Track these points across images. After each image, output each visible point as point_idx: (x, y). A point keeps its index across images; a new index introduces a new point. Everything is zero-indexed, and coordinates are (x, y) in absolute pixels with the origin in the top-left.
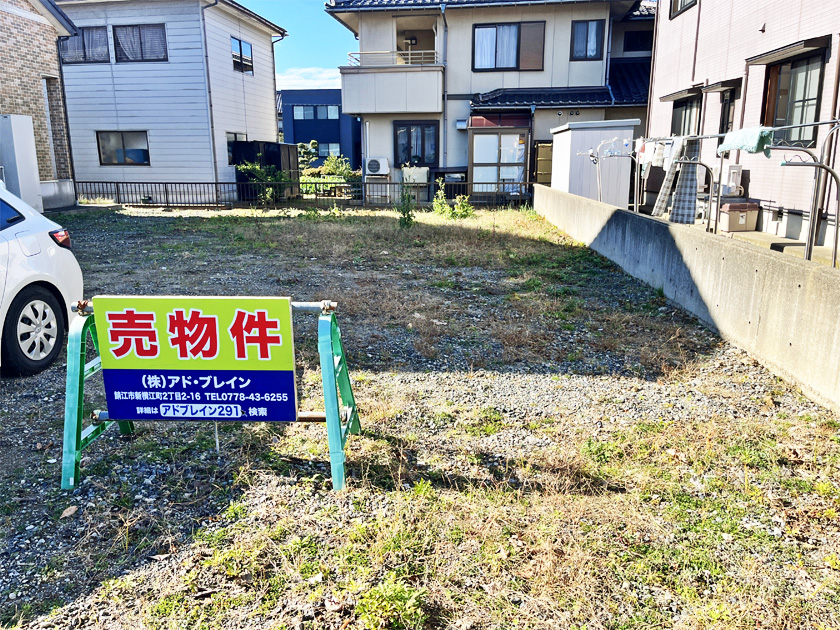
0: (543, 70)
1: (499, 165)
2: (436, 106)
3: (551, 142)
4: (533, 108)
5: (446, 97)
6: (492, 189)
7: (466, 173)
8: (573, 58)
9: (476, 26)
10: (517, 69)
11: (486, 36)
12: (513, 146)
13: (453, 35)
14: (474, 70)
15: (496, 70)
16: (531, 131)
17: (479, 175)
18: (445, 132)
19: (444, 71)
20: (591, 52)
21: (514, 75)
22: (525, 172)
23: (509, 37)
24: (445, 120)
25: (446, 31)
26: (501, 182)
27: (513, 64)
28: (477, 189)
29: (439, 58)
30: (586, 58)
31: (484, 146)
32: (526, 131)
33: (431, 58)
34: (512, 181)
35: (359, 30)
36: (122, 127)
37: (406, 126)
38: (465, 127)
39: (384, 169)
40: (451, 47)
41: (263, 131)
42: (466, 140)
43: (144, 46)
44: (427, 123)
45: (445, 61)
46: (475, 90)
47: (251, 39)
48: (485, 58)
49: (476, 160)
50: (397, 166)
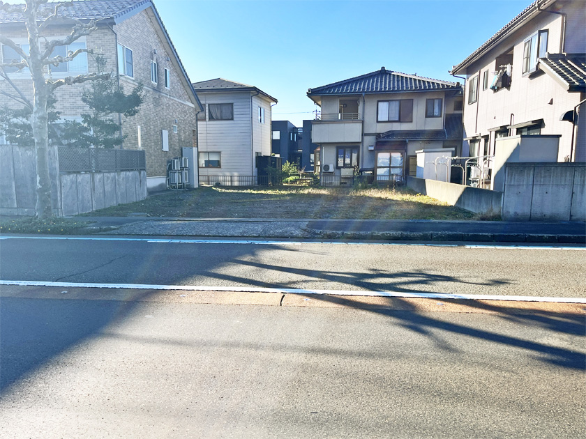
0: (412, 122)
1: (390, 167)
2: (358, 139)
3: (416, 156)
4: (407, 140)
5: (363, 134)
6: (387, 179)
7: (373, 171)
8: (427, 116)
9: (379, 101)
10: (399, 121)
11: (383, 107)
12: (397, 156)
13: (367, 105)
14: (378, 122)
15: (389, 122)
16: (406, 151)
17: (380, 171)
19: (363, 122)
20: (436, 113)
21: (398, 124)
22: (403, 171)
23: (395, 106)
24: (363, 145)
25: (364, 104)
26: (391, 175)
27: (397, 119)
28: (378, 178)
29: (360, 117)
30: (433, 116)
31: (383, 157)
32: (404, 151)
34: (397, 175)
35: (320, 103)
36: (209, 150)
37: (343, 148)
38: (372, 148)
39: (331, 169)
40: (366, 111)
41: (267, 151)
42: (373, 155)
43: (223, 113)
44: (354, 147)
45: (363, 117)
46: (378, 132)
47: (264, 106)
48: (383, 116)
49: (379, 165)
50: (338, 168)
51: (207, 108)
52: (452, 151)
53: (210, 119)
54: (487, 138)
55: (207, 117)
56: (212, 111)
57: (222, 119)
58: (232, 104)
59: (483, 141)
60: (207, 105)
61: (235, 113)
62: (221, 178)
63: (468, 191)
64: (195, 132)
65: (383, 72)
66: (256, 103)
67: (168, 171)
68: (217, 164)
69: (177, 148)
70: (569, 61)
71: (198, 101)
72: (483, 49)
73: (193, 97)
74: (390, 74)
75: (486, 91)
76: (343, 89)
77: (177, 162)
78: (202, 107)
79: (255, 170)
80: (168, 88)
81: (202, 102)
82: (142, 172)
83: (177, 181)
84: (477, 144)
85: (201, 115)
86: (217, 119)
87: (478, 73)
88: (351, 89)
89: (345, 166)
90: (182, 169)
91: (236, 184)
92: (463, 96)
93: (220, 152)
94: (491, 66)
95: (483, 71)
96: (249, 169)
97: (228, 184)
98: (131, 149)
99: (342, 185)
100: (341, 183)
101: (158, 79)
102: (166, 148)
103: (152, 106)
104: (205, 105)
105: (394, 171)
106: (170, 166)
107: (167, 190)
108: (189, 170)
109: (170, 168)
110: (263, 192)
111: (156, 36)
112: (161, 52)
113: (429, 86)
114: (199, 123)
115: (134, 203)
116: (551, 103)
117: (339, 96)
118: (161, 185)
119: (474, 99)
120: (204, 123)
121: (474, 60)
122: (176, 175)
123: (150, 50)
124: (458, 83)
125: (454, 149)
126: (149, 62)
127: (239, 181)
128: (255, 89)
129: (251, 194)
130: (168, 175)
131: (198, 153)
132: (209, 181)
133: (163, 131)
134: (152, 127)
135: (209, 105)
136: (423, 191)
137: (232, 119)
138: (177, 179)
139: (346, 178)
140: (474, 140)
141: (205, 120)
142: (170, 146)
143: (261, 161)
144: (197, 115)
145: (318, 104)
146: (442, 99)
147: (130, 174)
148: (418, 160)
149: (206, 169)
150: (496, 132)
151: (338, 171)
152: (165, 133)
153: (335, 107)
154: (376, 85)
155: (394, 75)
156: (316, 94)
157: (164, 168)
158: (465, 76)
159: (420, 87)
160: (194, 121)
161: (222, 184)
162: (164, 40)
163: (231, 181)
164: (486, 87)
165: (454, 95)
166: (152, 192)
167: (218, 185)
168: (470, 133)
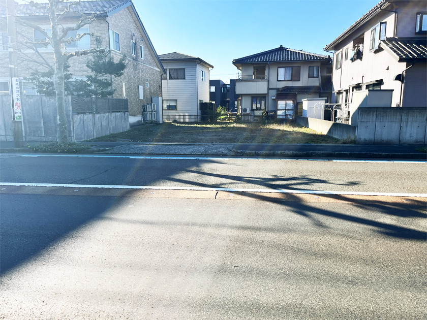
0: (299, 81)
1: (286, 110)
2: (265, 92)
3: (302, 103)
5: (269, 89)
6: (283, 117)
7: (275, 113)
8: (309, 77)
9: (279, 67)
10: (291, 80)
11: (282, 71)
12: (290, 103)
13: (271, 70)
14: (278, 81)
15: (285, 81)
16: (296, 100)
17: (279, 113)
18: (268, 100)
19: (268, 81)
20: (315, 75)
21: (291, 82)
22: (294, 112)
23: (289, 71)
24: (268, 96)
25: (269, 69)
26: (286, 115)
27: (290, 79)
28: (278, 117)
29: (266, 78)
30: (313, 77)
31: (281, 104)
32: (294, 99)
33: (264, 77)
34: (290, 115)
35: (241, 68)
36: (169, 99)
37: (256, 98)
38: (274, 98)
39: (248, 111)
40: (270, 74)
41: (207, 99)
42: (275, 102)
43: (178, 75)
44: (263, 97)
45: (269, 78)
46: (278, 87)
47: (205, 70)
48: (281, 77)
49: (278, 108)
50: (252, 110)
51: (168, 71)
52: (325, 100)
53: (170, 79)
54: (347, 91)
55: (168, 77)
56: (171, 73)
57: (178, 79)
58: (184, 69)
59: (345, 93)
60: (168, 69)
61: (186, 75)
62: (177, 117)
63: (335, 125)
64: (160, 87)
65: (281, 49)
66: (200, 68)
67: (143, 113)
68: (174, 108)
69: (149, 97)
70: (399, 42)
71: (162, 67)
72: (345, 34)
73: (159, 65)
74: (286, 50)
75: (347, 61)
76: (255, 60)
77: (149, 106)
78: (165, 71)
79: (199, 111)
80: (143, 59)
81: (165, 68)
82: (126, 113)
83: (148, 119)
84: (341, 95)
85: (164, 76)
86: (175, 79)
87: (342, 50)
88: (261, 59)
89: (257, 109)
90: (152, 111)
91: (187, 120)
92: (332, 64)
93: (176, 100)
94: (350, 45)
95: (345, 48)
96: (196, 111)
97: (182, 120)
98: (119, 98)
99: (255, 121)
100: (254, 120)
101: (136, 53)
102: (141, 97)
103: (132, 70)
104: (166, 69)
105: (287, 113)
106: (144, 109)
107: (142, 124)
108: (156, 112)
109: (144, 110)
110: (204, 126)
111: (134, 24)
112: (138, 35)
113: (311, 58)
114: (163, 81)
115: (121, 133)
116: (388, 69)
117: (253, 64)
118: (139, 122)
119: (339, 66)
120: (166, 81)
121: (339, 42)
122: (148, 115)
123: (130, 34)
124: (329, 56)
125: (326, 98)
126: (130, 42)
127: (189, 119)
128: (199, 59)
129: (197, 127)
130: (143, 115)
131: (163, 100)
132: (169, 119)
133: (140, 86)
134: (132, 84)
135: (169, 69)
136: (307, 125)
137: (184, 79)
138: (149, 117)
139: (257, 117)
140: (339, 93)
141: (166, 79)
142: (144, 96)
143: (203, 105)
144: (161, 76)
145: (239, 69)
146: (319, 66)
147: (118, 114)
148: (303, 105)
149: (167, 111)
150: (353, 88)
151: (252, 112)
152: (141, 88)
153: (250, 72)
154: (277, 57)
155: (288, 51)
156: (238, 63)
157: (141, 110)
158: (333, 51)
159: (305, 58)
160: (160, 80)
161: (178, 120)
162: (140, 27)
163: (184, 119)
164: (347, 59)
165: (327, 64)
166: (132, 126)
167: (175, 121)
168: (336, 88)
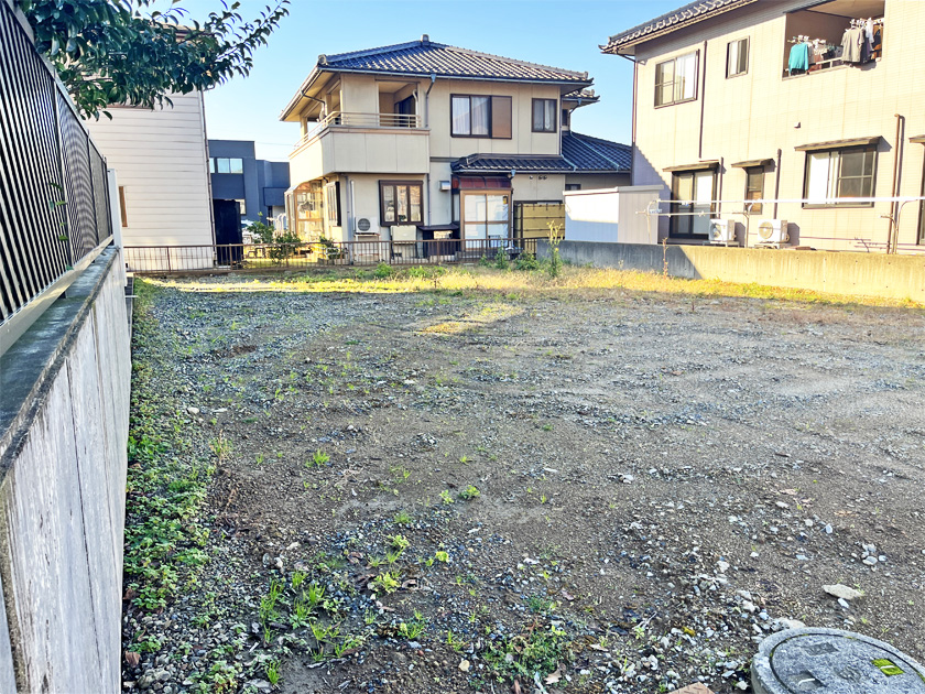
0: (511, 139)
1: (486, 222)
3: (562, 202)
4: (513, 172)
5: (430, 159)
6: (480, 245)
8: (533, 130)
9: (452, 96)
10: (490, 136)
11: (461, 105)
12: (497, 203)
13: (433, 102)
14: (453, 135)
15: (471, 136)
16: (513, 192)
17: (469, 231)
18: (429, 192)
19: (427, 135)
20: (548, 126)
21: (488, 142)
22: (509, 230)
24: (428, 181)
25: (426, 98)
27: (486, 132)
28: (468, 245)
29: (420, 124)
30: (544, 130)
31: (473, 204)
32: (509, 192)
33: (412, 122)
34: (498, 238)
37: (392, 185)
38: (448, 187)
39: (373, 228)
40: (431, 113)
42: (448, 199)
44: (412, 183)
45: (427, 125)
46: (454, 154)
49: (467, 217)
50: (385, 224)
74: (443, 50)
87: (700, 46)
88: (403, 66)
89: (398, 220)
94: (765, 28)
95: (719, 40)
99: (395, 258)
100: (393, 255)
105: (494, 231)
117: (380, 78)
137: (151, 108)
139: (402, 244)
146: (556, 101)
151: (385, 231)
153: (368, 100)
155: (451, 52)
156: (339, 68)
